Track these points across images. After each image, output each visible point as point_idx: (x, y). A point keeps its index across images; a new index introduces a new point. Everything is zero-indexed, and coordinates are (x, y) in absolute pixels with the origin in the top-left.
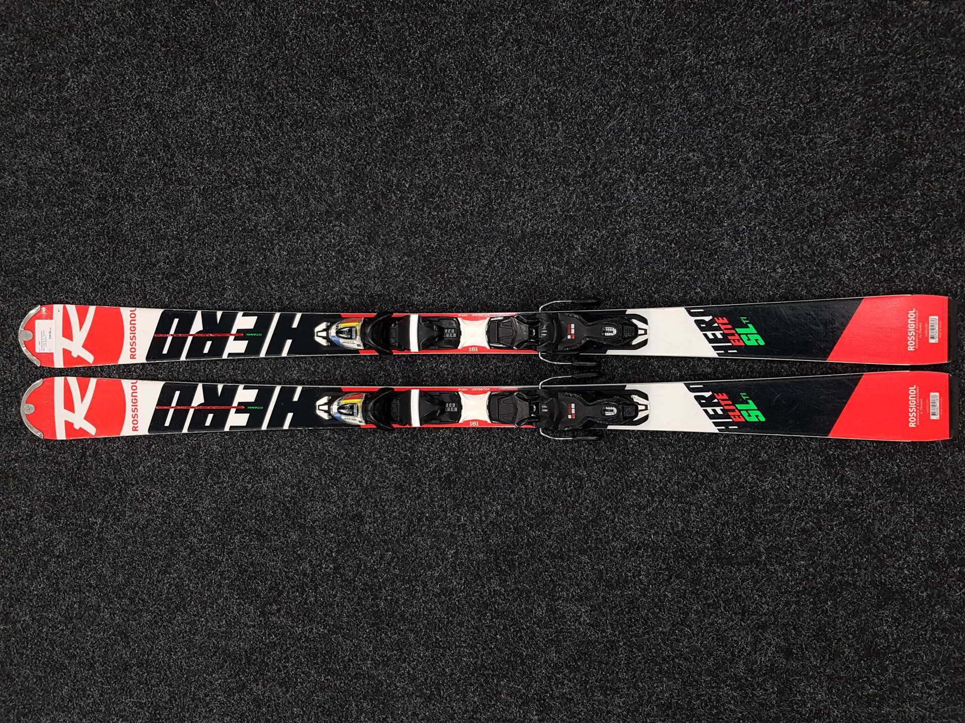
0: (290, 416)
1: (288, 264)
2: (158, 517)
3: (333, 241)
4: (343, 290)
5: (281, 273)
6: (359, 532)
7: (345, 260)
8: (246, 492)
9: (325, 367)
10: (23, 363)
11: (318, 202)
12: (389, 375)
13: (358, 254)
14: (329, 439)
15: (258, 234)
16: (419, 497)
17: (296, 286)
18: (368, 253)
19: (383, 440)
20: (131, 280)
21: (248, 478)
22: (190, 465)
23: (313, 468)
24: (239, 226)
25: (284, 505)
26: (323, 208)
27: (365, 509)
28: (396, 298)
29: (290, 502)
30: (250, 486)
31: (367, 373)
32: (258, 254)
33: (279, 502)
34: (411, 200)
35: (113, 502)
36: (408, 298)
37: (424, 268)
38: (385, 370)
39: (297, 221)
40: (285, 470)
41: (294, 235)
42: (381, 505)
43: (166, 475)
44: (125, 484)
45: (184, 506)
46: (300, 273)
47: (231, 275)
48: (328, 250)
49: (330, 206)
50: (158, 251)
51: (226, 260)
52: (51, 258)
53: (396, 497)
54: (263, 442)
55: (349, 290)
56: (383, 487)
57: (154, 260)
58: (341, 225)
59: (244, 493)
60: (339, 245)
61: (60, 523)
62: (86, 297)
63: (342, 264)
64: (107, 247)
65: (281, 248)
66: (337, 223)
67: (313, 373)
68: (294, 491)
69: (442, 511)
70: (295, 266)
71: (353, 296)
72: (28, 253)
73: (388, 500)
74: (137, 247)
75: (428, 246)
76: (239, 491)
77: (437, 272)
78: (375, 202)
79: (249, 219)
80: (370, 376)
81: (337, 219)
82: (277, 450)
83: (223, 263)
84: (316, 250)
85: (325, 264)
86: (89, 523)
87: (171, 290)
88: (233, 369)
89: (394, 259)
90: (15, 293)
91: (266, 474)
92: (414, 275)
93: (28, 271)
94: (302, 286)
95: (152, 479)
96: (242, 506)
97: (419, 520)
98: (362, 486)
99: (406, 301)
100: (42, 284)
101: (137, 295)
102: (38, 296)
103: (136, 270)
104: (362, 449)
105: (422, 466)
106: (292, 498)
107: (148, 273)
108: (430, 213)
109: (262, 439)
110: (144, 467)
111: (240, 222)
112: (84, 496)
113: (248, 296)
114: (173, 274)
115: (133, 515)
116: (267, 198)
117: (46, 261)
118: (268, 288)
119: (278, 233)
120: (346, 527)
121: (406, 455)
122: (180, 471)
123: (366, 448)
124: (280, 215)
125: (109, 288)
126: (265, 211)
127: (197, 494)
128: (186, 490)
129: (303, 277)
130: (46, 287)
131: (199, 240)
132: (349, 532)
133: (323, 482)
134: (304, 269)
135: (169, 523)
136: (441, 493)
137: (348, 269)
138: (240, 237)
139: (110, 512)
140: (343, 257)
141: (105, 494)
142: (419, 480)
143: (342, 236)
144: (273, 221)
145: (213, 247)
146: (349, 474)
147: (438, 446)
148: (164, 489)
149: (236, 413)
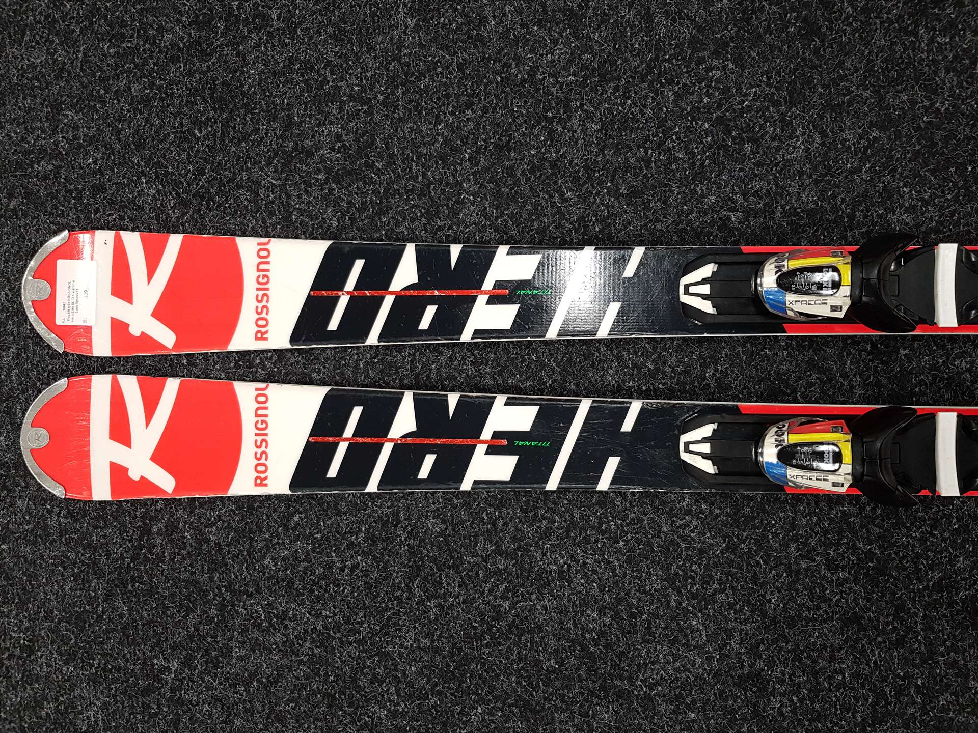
0: (613, 463)
1: (601, 150)
2: (301, 662)
3: (706, 99)
4: (727, 203)
5: (586, 168)
6: (756, 713)
7: (734, 139)
8: (498, 615)
9: (680, 361)
10: (26, 347)
11: (674, 20)
12: (830, 380)
13: (762, 127)
14: (688, 512)
15: (538, 90)
16: (900, 642)
17: (618, 195)
18: (785, 123)
19: (815, 519)
20: (258, 183)
21: (502, 588)
22: (375, 558)
23: (650, 574)
24: (495, 73)
25: (584, 649)
26: (685, 31)
27: (771, 664)
28: (851, 217)
29: (596, 643)
30: (506, 605)
31: (778, 373)
32: (536, 131)
33: (572, 641)
34: (888, 13)
35: (205, 629)
36: (879, 216)
37: (917, 154)
38: (821, 370)
39: (626, 60)
40: (586, 575)
41: (616, 89)
42: (809, 656)
43: (323, 577)
44: (233, 593)
45: (358, 642)
46: (627, 167)
47: (474, 174)
48: (693, 118)
49: (700, 29)
50: (319, 125)
51: (464, 144)
52: (92, 140)
53: (846, 642)
54: (536, 515)
55: (739, 198)
56: (814, 620)
57: (308, 143)
58: (724, 68)
59: (493, 619)
60: (720, 106)
61: (92, 666)
62: (162, 217)
63: (726, 147)
64: (209, 119)
65: (589, 116)
66: (716, 63)
67: (653, 374)
68: (607, 620)
69: (957, 675)
70: (617, 153)
71: (748, 213)
72: (43, 132)
73: (825, 647)
74: (275, 118)
75: (926, 109)
76: (482, 614)
77: (948, 163)
78: (805, 20)
79: (518, 60)
80: (787, 381)
81: (716, 54)
82: (568, 531)
83: (456, 150)
84: (665, 119)
85: (686, 147)
86: (152, 671)
87: (344, 204)
88: (473, 363)
89: (849, 135)
90: (14, 211)
91: (542, 581)
92: (894, 170)
93: (45, 166)
94: (630, 196)
95: (291, 584)
96: (487, 645)
97: (899, 692)
98: (764, 615)
99: (875, 224)
100: (71, 192)
101: (271, 214)
102: (62, 215)
103: (269, 164)
104: (765, 537)
105: (908, 576)
106: (602, 634)
107: (297, 171)
108: (932, 40)
109: (535, 507)
110: (273, 559)
111: (498, 66)
112: (145, 614)
113: (511, 216)
114: (350, 173)
115: (248, 656)
116: (559, 15)
117: (80, 146)
118: (556, 198)
119: (583, 85)
120: (726, 700)
121: (869, 551)
122: (353, 568)
123: (775, 535)
124: (588, 49)
125: (211, 199)
126: (555, 42)
127: (389, 619)
128: (365, 608)
129: (635, 175)
130: (79, 198)
131: (411, 101)
132: (732, 711)
133: (673, 604)
134: (638, 161)
135: (326, 674)
136: (954, 637)
137: (741, 158)
138: (497, 96)
139: (199, 649)
140: (728, 132)
141: (189, 611)
142: (900, 608)
143: (727, 89)
144: (570, 61)
145: (438, 117)
146: (733, 588)
147: (947, 535)
148: (317, 606)
149: (487, 453)
